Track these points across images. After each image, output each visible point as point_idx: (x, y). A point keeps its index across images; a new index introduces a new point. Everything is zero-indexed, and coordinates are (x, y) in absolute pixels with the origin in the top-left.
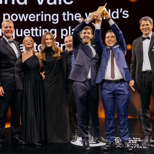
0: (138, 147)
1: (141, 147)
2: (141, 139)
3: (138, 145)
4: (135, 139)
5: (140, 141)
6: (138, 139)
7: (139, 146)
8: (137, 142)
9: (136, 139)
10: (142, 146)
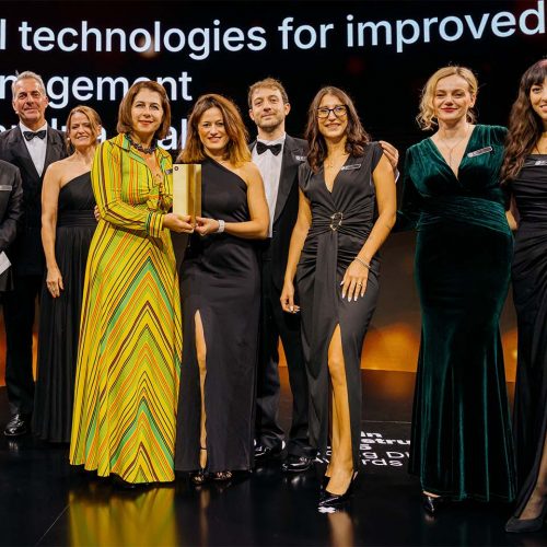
0: (373, 462)
1: (383, 461)
2: (384, 438)
3: (375, 455)
4: (367, 437)
5: (380, 441)
6: (374, 437)
7: (379, 458)
8: (370, 445)
9: (370, 435)
10: (388, 460)
